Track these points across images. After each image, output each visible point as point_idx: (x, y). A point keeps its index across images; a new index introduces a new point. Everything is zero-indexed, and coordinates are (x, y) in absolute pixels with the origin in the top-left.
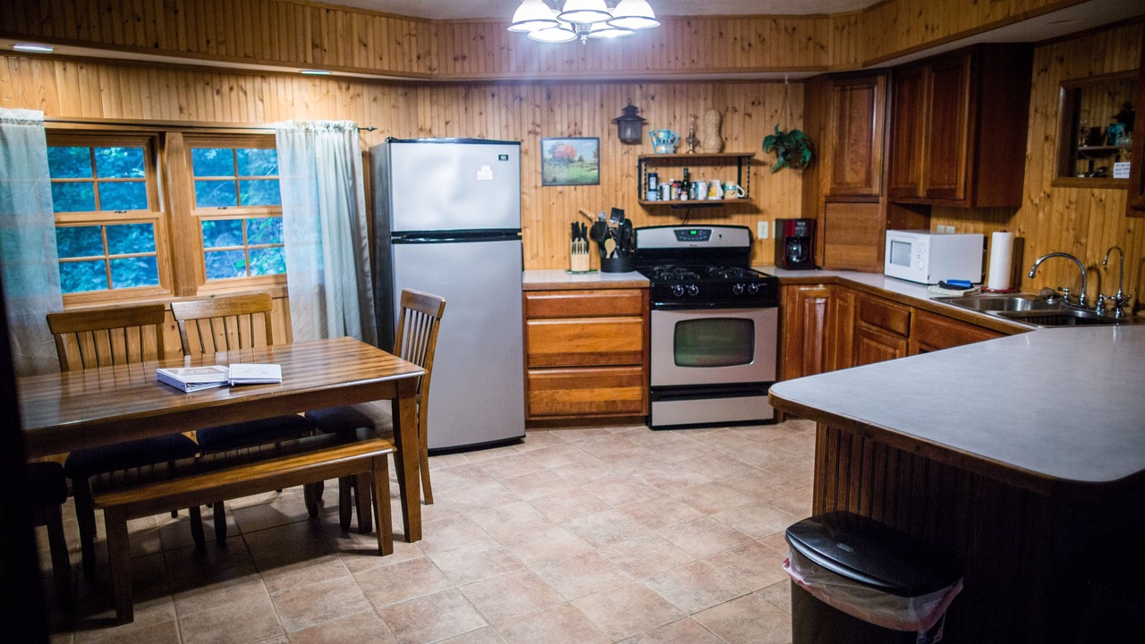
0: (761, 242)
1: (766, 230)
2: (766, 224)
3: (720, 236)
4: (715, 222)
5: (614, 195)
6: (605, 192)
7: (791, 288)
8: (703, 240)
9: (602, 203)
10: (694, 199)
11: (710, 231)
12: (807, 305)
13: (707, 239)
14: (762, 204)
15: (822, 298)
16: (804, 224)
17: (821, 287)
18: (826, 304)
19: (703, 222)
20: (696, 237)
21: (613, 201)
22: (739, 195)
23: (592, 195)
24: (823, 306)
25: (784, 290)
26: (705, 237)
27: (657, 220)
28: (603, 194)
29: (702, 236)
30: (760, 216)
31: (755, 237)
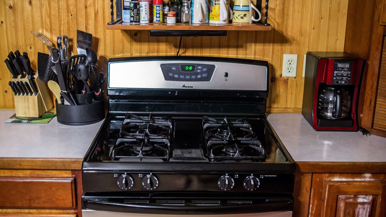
0: (286, 81)
1: (294, 66)
2: (294, 57)
3: (226, 75)
4: (224, 53)
5: (83, 13)
6: (71, 8)
7: (317, 178)
8: (202, 79)
9: (68, 23)
10: (187, 23)
11: (213, 67)
12: (342, 205)
13: (208, 79)
14: (290, 32)
15: (366, 194)
16: (347, 66)
17: (367, 177)
18: (373, 204)
19: (207, 53)
20: (192, 75)
21: (82, 20)
22: (253, 19)
23: (53, 13)
24: (368, 207)
25: (306, 181)
26: (205, 75)
27: (144, 49)
28: (68, 11)
29: (202, 73)
30: (287, 47)
31: (278, 74)
